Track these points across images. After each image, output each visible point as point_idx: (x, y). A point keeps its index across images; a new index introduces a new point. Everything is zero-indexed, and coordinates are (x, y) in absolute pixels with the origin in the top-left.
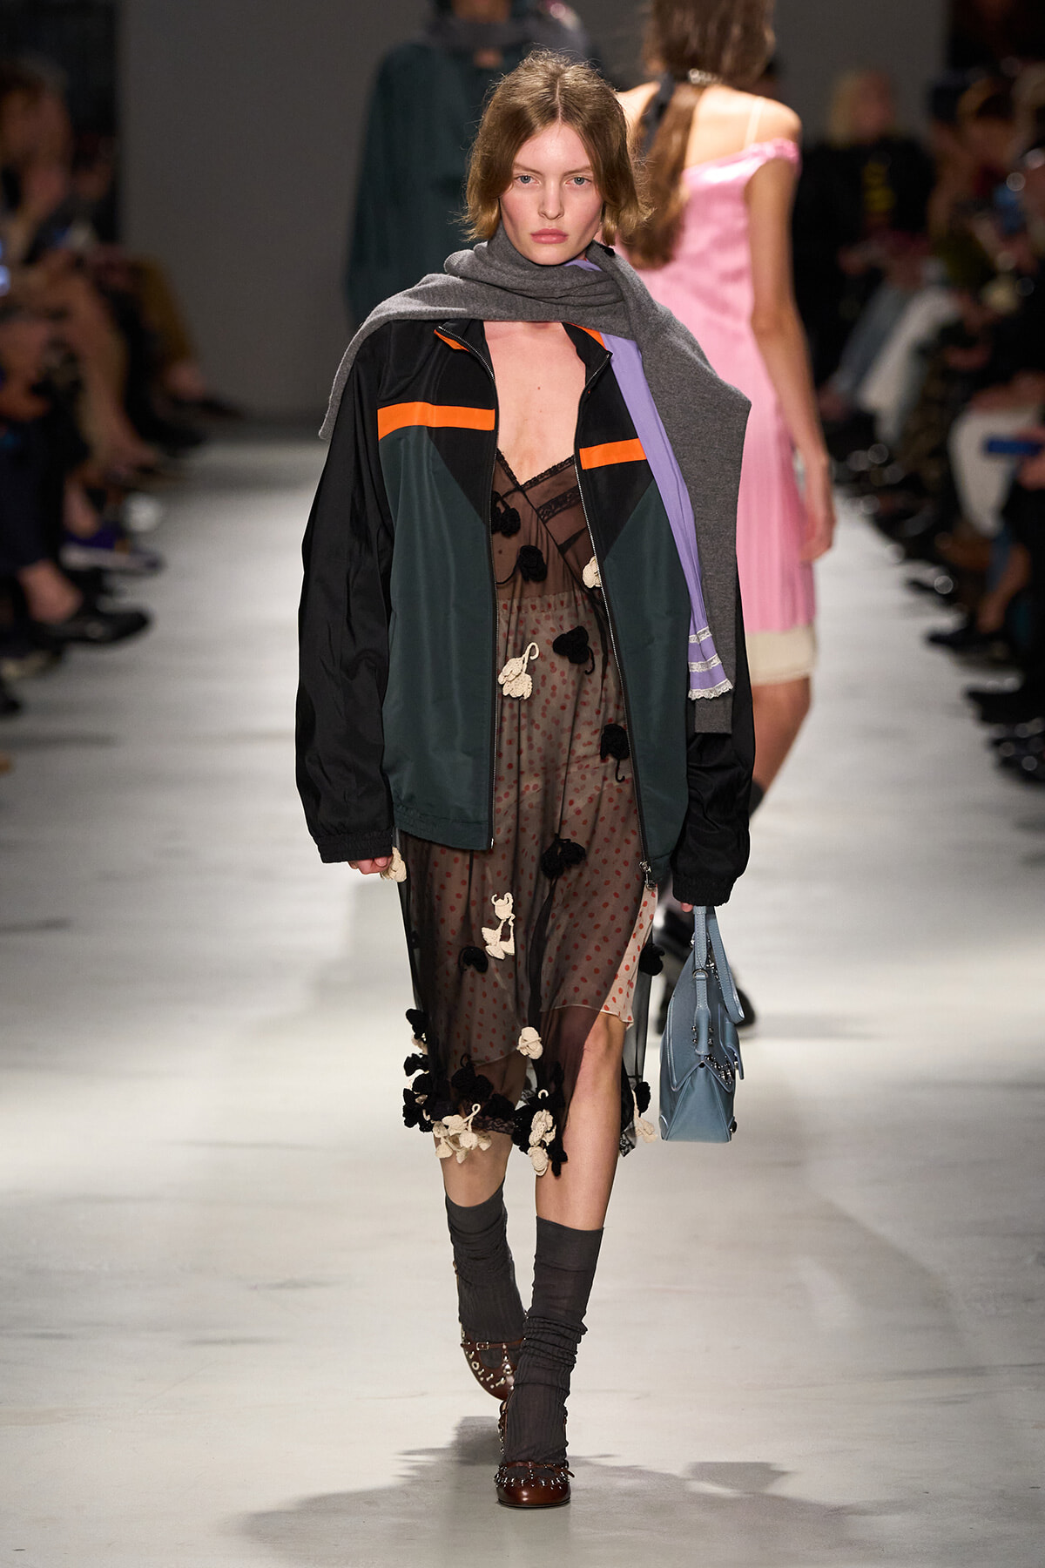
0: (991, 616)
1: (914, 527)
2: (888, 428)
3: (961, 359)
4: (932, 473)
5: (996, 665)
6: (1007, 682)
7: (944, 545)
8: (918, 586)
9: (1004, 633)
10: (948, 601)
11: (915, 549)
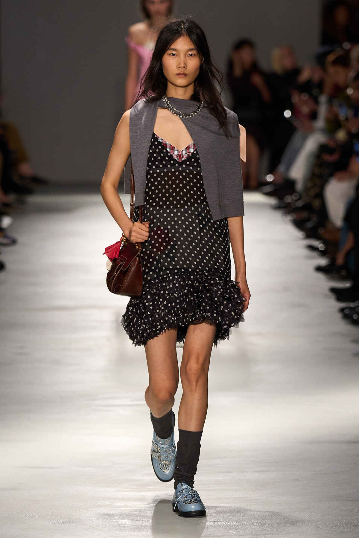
0: (340, 260)
1: (310, 225)
2: (299, 186)
3: (328, 158)
4: (317, 203)
5: (343, 278)
6: (347, 285)
7: (321, 231)
8: (312, 248)
9: (345, 266)
10: (323, 253)
11: (310, 234)
